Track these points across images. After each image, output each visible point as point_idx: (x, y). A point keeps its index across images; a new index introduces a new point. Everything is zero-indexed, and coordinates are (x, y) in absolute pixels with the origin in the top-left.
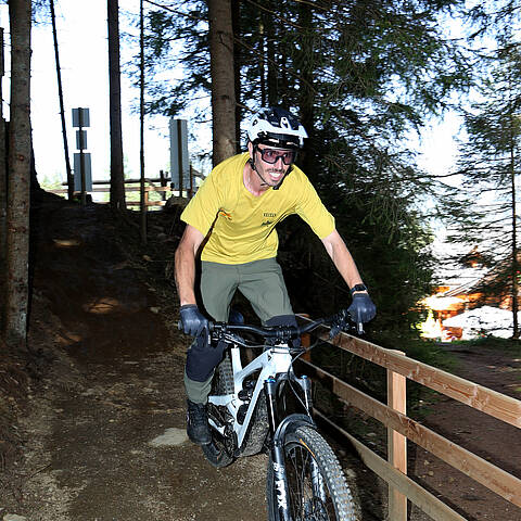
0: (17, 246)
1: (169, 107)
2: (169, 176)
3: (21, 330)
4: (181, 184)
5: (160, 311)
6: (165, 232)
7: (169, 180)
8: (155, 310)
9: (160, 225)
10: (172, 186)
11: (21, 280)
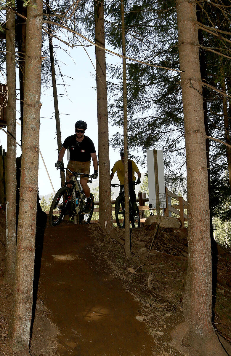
0: (24, 262)
1: (145, 139)
2: (147, 197)
3: (26, 338)
4: (158, 204)
5: (144, 319)
6: (146, 246)
7: (148, 200)
8: (140, 318)
9: (142, 240)
10: (151, 206)
11: (27, 292)
